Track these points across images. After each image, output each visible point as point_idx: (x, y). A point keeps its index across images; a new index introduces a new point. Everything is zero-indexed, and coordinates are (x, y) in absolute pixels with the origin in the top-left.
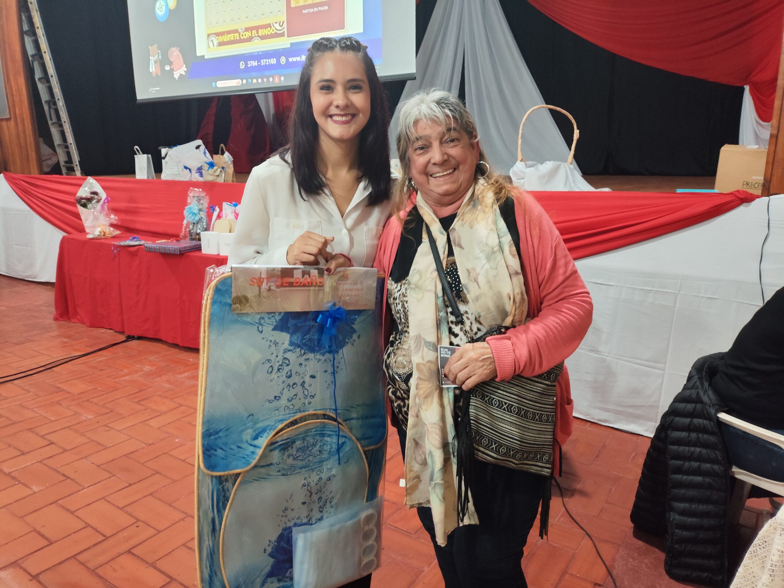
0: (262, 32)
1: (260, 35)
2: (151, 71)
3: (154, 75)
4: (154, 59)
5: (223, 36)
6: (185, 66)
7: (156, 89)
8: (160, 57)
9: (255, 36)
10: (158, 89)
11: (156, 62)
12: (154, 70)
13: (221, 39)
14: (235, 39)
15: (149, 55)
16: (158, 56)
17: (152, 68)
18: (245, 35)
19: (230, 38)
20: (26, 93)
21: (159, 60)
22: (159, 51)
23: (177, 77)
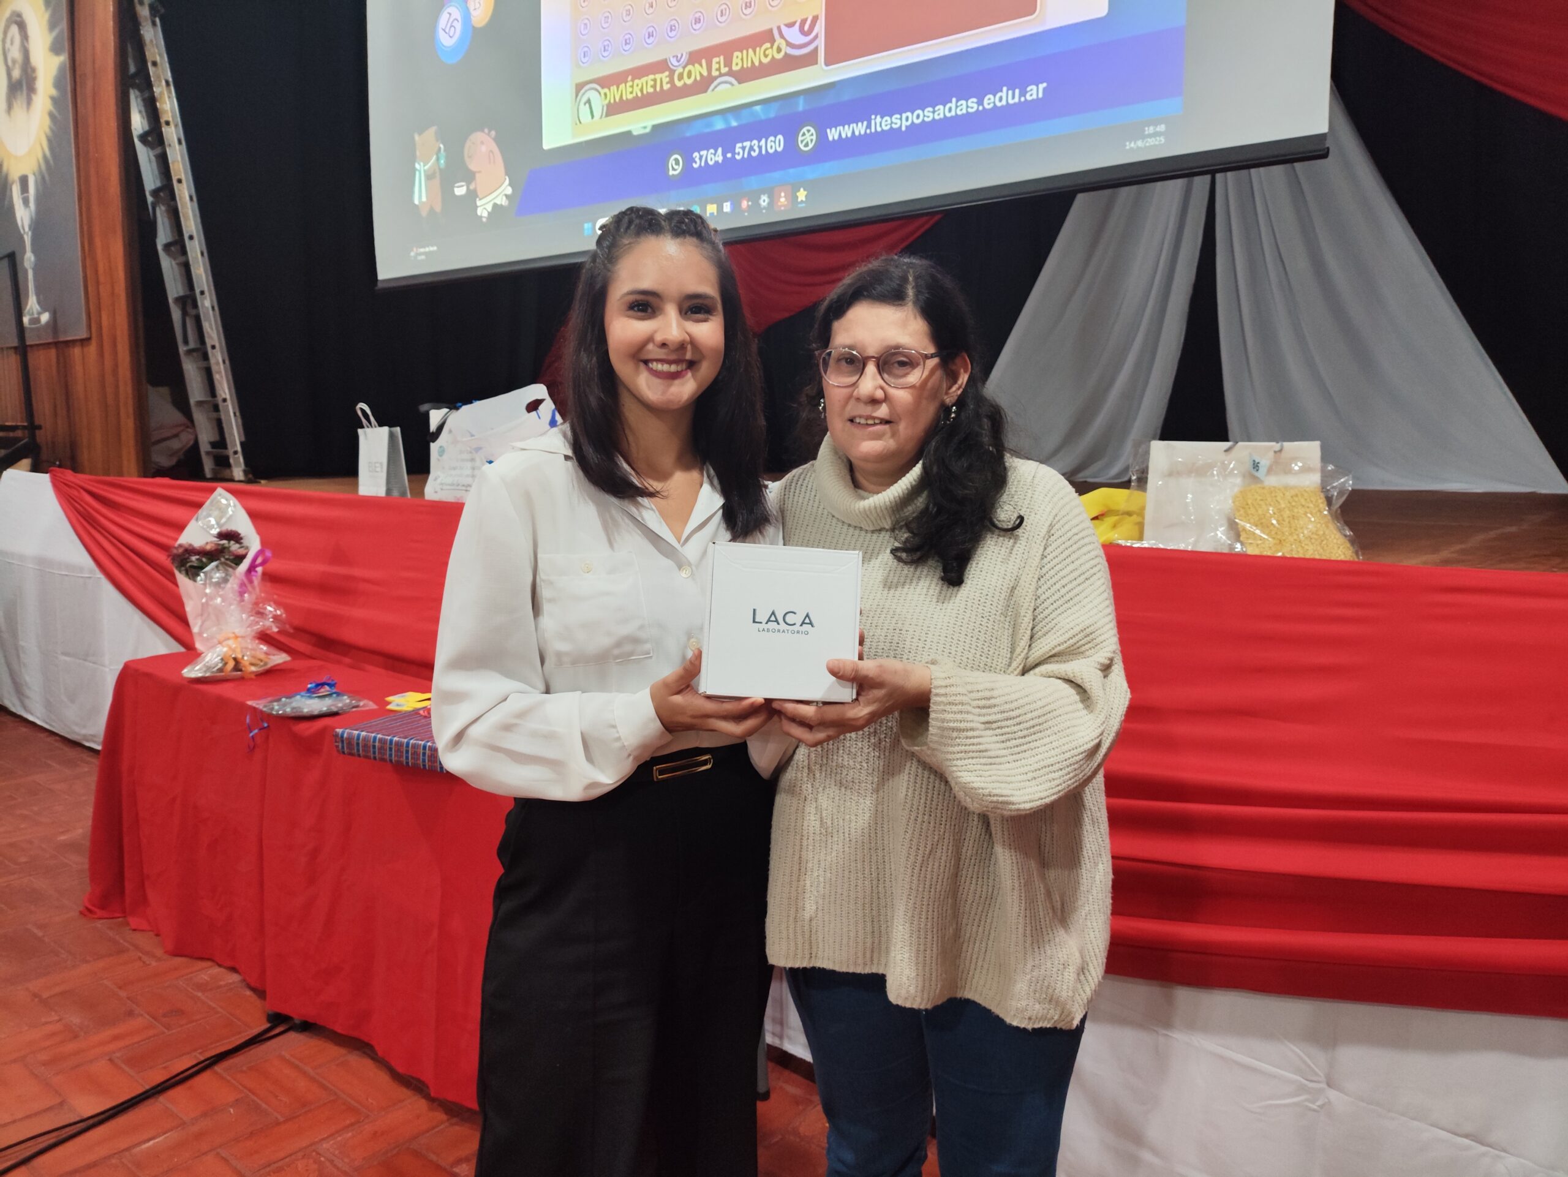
0: (740, 60)
1: (735, 68)
2: (416, 202)
3: (424, 214)
4: (426, 167)
5: (622, 86)
6: (507, 181)
7: (427, 249)
8: (442, 162)
9: (721, 75)
10: (435, 248)
11: (429, 177)
12: (424, 199)
13: (614, 94)
14: (658, 89)
15: (413, 159)
16: (438, 159)
17: (420, 195)
18: (689, 76)
19: (642, 90)
20: (126, 278)
21: (440, 169)
22: (442, 146)
23: (485, 214)
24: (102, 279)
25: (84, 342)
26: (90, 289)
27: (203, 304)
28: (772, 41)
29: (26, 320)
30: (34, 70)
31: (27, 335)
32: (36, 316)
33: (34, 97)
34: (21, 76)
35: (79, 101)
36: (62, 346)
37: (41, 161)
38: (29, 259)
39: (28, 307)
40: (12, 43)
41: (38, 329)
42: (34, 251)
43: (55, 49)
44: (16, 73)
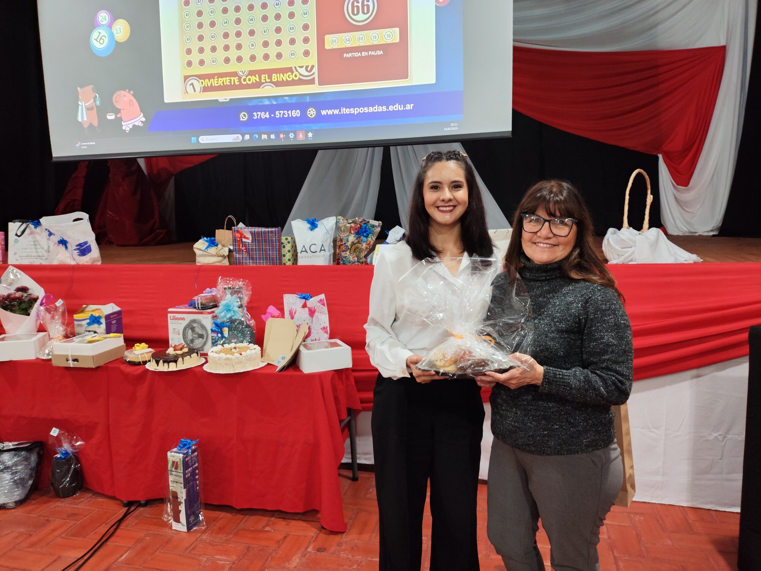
0: (275, 77)
1: (273, 80)
2: (80, 120)
3: (86, 126)
5: (212, 80)
7: (88, 144)
8: (98, 103)
9: (266, 82)
12: (85, 119)
13: (207, 83)
14: (232, 83)
15: (78, 99)
17: (83, 116)
18: (249, 80)
19: (223, 83)
21: (97, 107)
22: (97, 95)
23: (128, 129)
28: (292, 72)
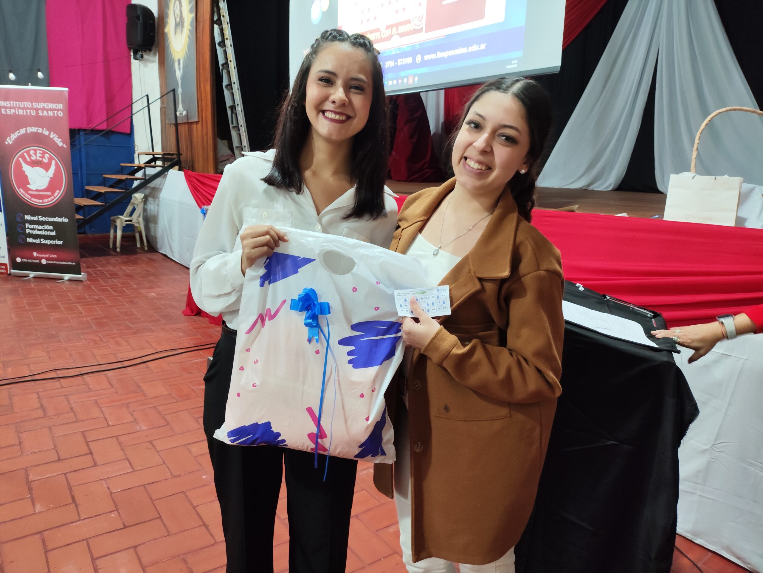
0: (401, 29)
1: (399, 32)
9: (395, 34)
14: (377, 38)
20: (211, 99)
24: (203, 99)
25: (197, 123)
26: (199, 102)
27: (238, 109)
28: (410, 23)
29: (178, 114)
30: (184, 19)
31: (178, 119)
32: (181, 112)
33: (183, 29)
34: (180, 21)
35: (198, 31)
36: (190, 124)
37: (185, 53)
38: (180, 91)
39: (179, 109)
40: (177, 8)
41: (182, 117)
42: (182, 88)
43: (191, 11)
44: (178, 20)
